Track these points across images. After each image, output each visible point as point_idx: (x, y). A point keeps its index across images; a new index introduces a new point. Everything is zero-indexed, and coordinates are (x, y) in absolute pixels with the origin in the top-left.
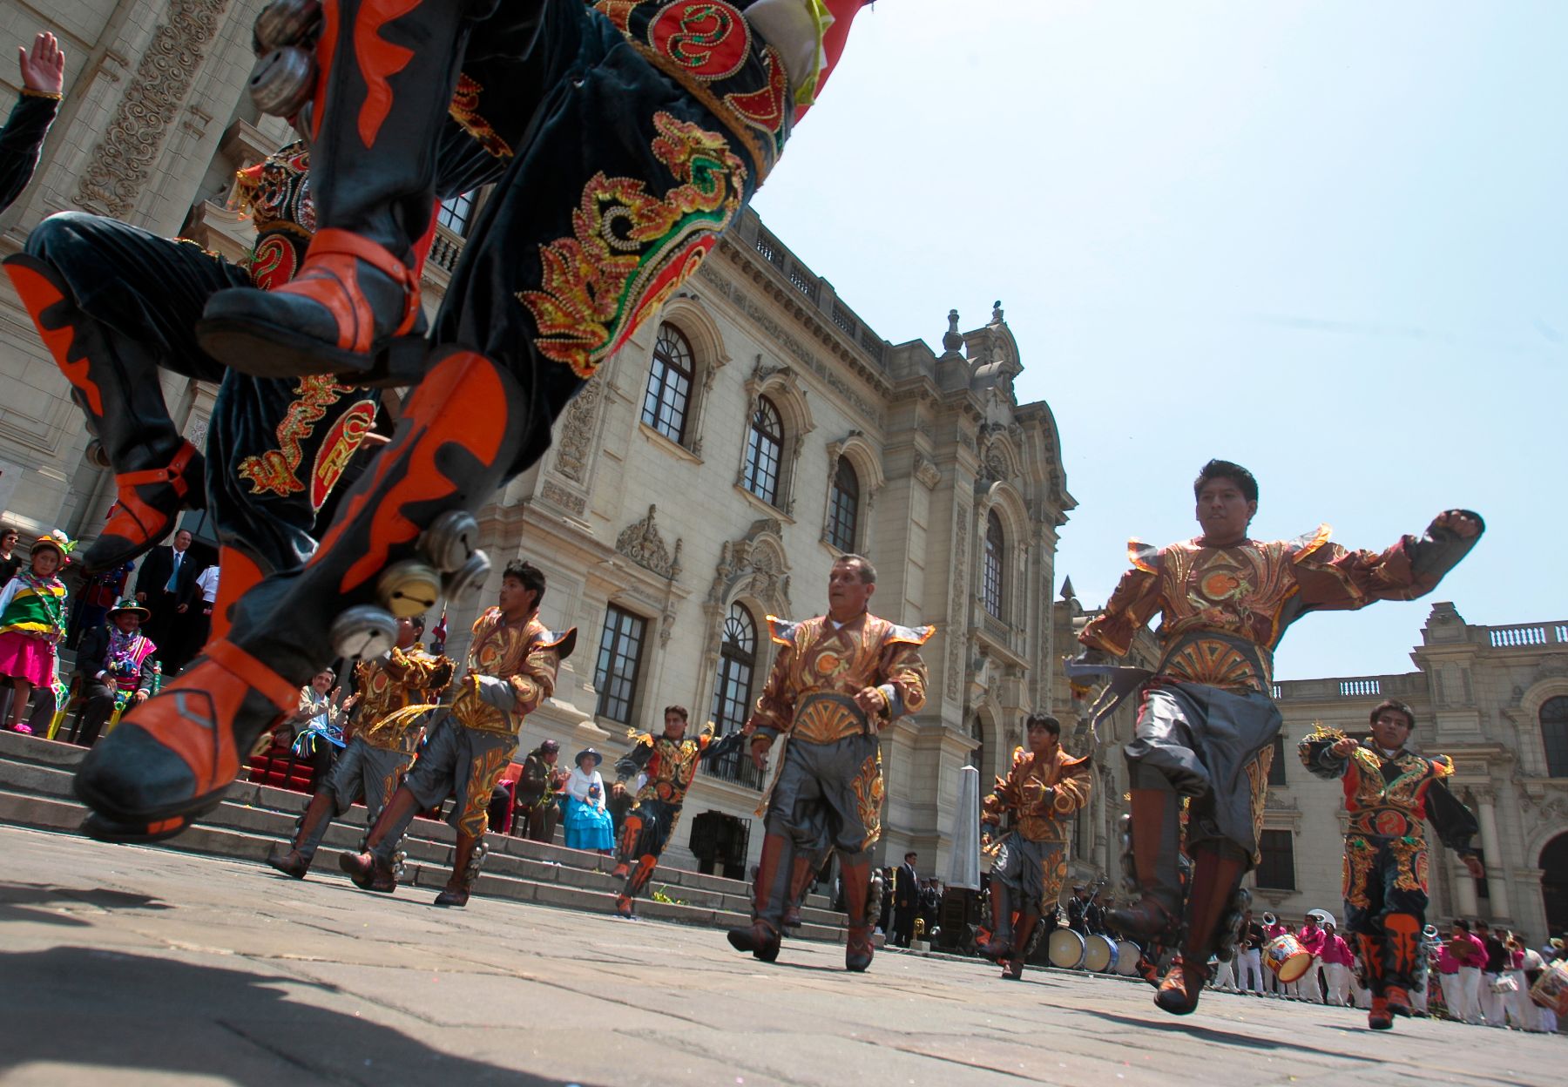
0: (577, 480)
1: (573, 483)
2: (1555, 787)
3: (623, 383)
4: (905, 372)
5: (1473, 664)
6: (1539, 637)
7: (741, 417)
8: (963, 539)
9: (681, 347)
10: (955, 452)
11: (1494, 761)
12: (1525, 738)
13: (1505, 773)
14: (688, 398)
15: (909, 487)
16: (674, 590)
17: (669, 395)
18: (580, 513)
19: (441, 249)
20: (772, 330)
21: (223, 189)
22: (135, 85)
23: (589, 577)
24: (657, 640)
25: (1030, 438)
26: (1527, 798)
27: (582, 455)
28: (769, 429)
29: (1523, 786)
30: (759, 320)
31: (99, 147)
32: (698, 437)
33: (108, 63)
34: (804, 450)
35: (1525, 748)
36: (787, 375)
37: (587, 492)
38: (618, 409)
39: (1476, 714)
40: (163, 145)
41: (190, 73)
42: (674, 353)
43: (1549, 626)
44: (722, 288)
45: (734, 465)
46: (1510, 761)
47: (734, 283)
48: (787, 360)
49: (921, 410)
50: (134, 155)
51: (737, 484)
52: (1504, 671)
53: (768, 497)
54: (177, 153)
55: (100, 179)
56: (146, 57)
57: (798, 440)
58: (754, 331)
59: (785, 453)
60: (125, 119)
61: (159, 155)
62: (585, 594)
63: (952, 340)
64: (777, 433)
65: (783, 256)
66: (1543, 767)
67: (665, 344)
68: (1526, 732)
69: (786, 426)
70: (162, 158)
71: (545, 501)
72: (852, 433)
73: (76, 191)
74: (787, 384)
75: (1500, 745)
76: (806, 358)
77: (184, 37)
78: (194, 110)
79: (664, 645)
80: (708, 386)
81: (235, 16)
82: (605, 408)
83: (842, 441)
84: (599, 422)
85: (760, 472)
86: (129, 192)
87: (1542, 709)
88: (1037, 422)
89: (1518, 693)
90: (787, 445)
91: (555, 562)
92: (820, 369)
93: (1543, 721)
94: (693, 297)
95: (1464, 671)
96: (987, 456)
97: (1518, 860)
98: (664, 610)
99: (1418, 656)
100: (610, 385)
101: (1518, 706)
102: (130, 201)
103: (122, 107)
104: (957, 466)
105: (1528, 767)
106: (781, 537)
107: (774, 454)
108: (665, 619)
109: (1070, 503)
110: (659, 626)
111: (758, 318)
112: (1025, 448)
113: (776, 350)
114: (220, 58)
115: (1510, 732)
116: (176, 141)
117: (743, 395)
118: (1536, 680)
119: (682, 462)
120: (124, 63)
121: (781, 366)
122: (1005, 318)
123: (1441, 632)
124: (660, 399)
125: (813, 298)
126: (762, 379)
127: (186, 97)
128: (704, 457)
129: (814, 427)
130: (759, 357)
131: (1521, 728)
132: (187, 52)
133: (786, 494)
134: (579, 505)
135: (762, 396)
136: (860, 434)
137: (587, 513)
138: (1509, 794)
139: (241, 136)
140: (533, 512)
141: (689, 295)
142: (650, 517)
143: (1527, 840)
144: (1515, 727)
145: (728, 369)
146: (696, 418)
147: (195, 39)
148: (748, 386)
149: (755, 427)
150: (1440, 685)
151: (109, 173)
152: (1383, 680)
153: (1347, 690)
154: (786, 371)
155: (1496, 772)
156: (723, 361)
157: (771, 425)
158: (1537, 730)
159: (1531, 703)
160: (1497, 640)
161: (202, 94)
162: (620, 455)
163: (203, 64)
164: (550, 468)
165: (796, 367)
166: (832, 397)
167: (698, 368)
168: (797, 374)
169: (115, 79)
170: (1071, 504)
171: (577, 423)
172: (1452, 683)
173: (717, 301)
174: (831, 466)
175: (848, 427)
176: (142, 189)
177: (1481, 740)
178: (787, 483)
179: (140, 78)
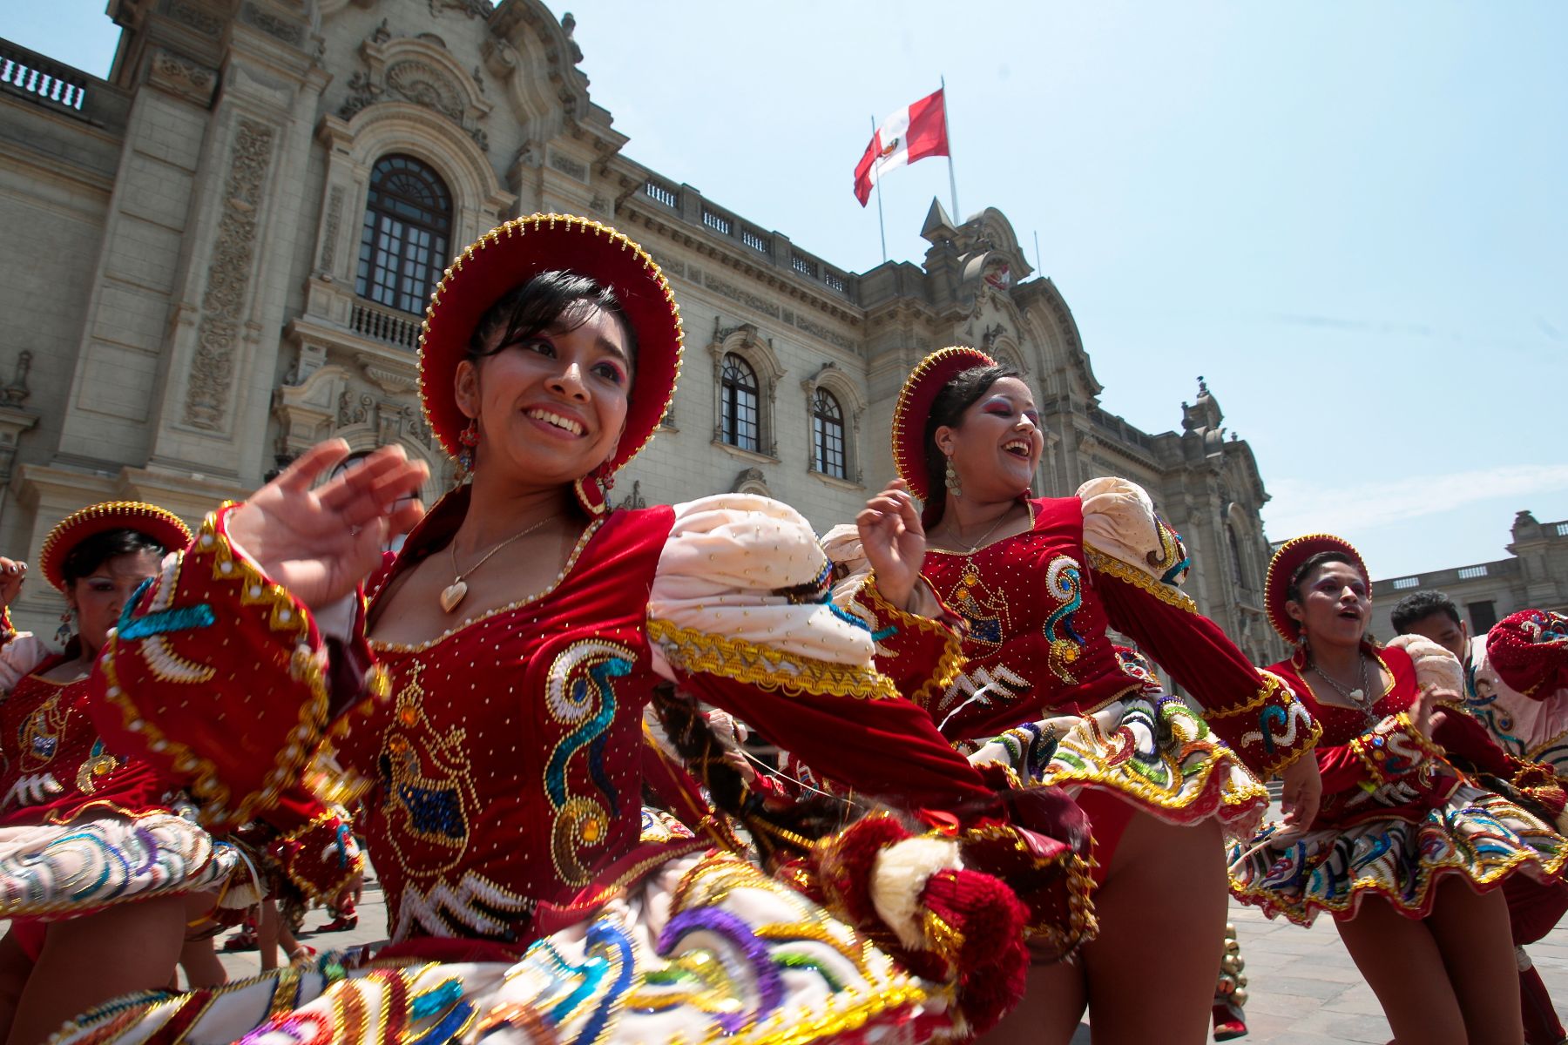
20: (732, 293)
22: (206, 320)
28: (741, 382)
30: (714, 287)
31: (193, 375)
33: (183, 312)
34: (778, 393)
36: (748, 330)
40: (235, 357)
41: (241, 296)
45: (709, 425)
48: (748, 316)
50: (218, 374)
51: (714, 441)
53: (751, 444)
55: (197, 399)
56: (207, 296)
57: (771, 387)
58: (709, 299)
59: (761, 400)
61: (235, 366)
64: (751, 384)
69: (759, 376)
70: (237, 367)
72: (825, 366)
74: (750, 337)
76: (770, 310)
77: (230, 268)
78: (248, 325)
83: (813, 377)
85: (738, 423)
86: (220, 402)
90: (762, 392)
92: (788, 318)
102: (222, 408)
106: (764, 482)
107: (752, 403)
113: (734, 309)
116: (242, 351)
117: (709, 361)
120: (193, 309)
121: (740, 322)
126: (723, 340)
127: (242, 316)
128: (678, 427)
129: (784, 372)
130: (717, 321)
132: (235, 280)
133: (768, 438)
135: (729, 354)
136: (831, 365)
142: (636, 492)
147: (239, 268)
148: (711, 351)
149: (727, 385)
151: (204, 393)
154: (746, 327)
157: (744, 377)
161: (251, 309)
163: (248, 284)
165: (757, 321)
168: (757, 327)
169: (191, 323)
174: (809, 400)
175: (820, 360)
176: (228, 396)
178: (768, 427)
179: (207, 313)
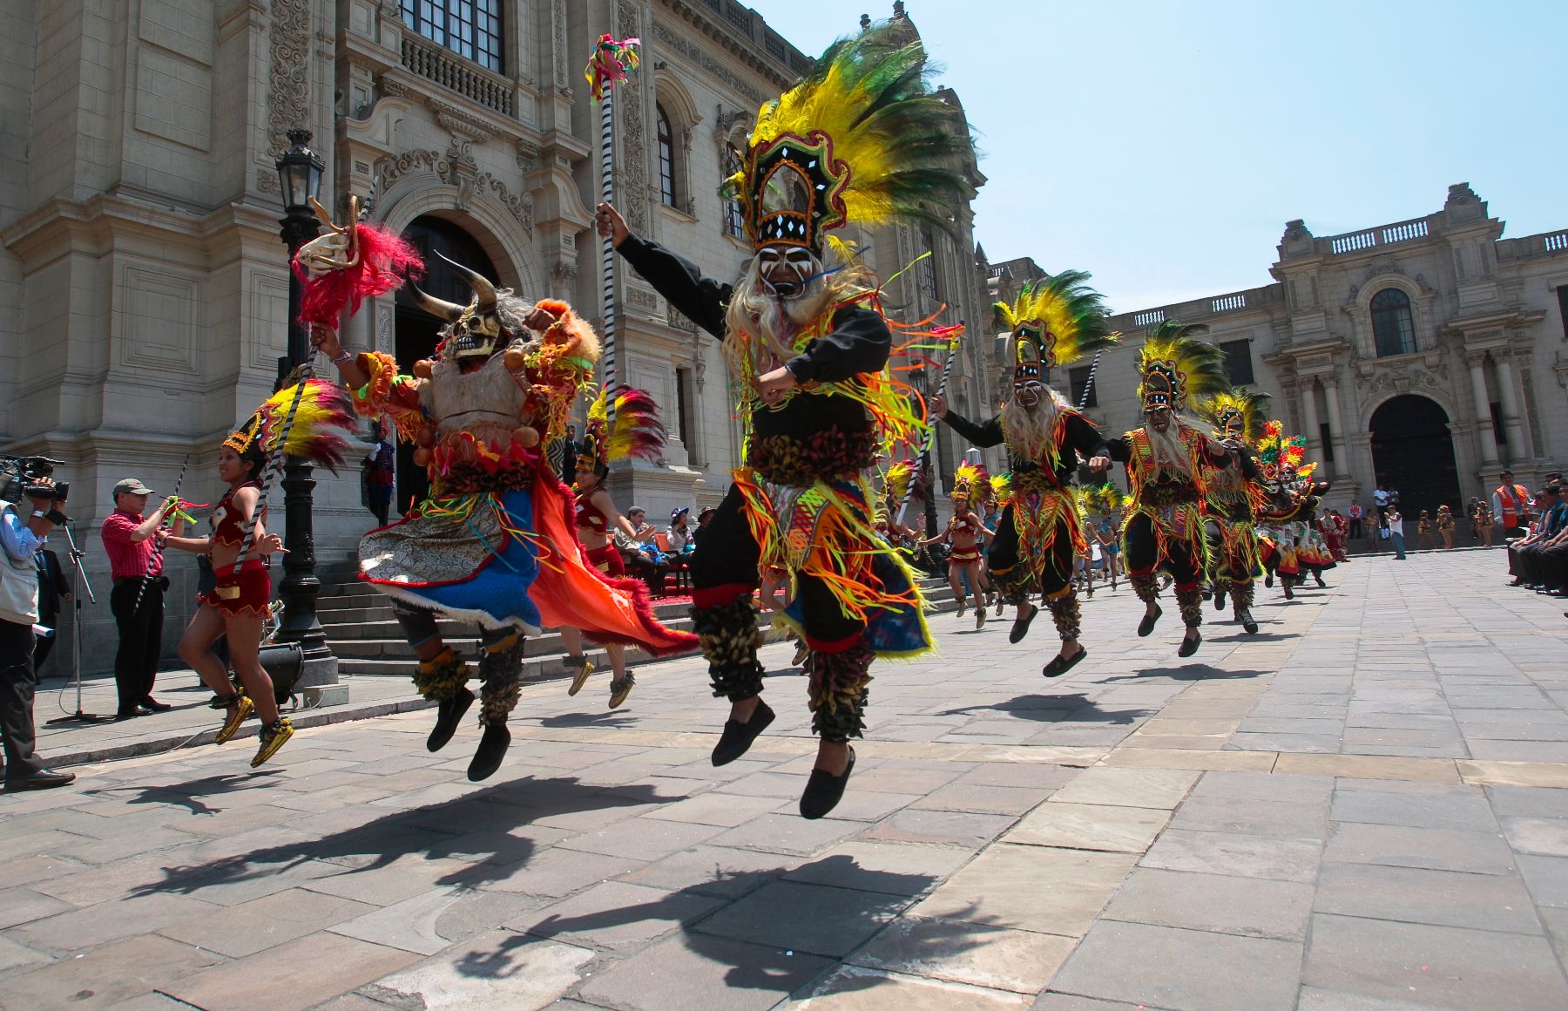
2: (1381, 365)
5: (1319, 271)
6: (1368, 241)
7: (717, 170)
8: (905, 237)
11: (1336, 351)
12: (1359, 328)
13: (1343, 360)
14: (671, 161)
16: (700, 341)
18: (654, 307)
19: (494, 94)
20: (725, 75)
21: (346, 97)
22: (276, 29)
24: (695, 387)
26: (1361, 377)
29: (1358, 368)
30: (712, 69)
32: (690, 198)
33: (254, 15)
35: (1359, 336)
36: (746, 119)
39: (1323, 314)
40: (308, 77)
43: (1378, 231)
44: (680, 46)
45: (720, 217)
46: (1348, 348)
47: (688, 39)
48: (740, 102)
52: (1343, 273)
54: (318, 82)
55: (277, 125)
58: (711, 83)
60: (279, 64)
61: (308, 88)
66: (1373, 350)
68: (1362, 323)
71: (630, 304)
73: (268, 145)
75: (1341, 338)
76: (752, 94)
78: (319, 36)
79: (700, 390)
80: (689, 149)
87: (1372, 301)
89: (1354, 291)
93: (1373, 311)
94: (664, 66)
95: (1313, 279)
97: (1354, 428)
98: (695, 359)
99: (1276, 271)
101: (1355, 303)
103: (272, 52)
105: (1361, 352)
108: (698, 368)
109: (981, 181)
110: (694, 375)
111: (712, 68)
115: (1349, 324)
116: (315, 71)
118: (1368, 278)
119: (682, 225)
121: (737, 109)
122: (906, 9)
123: (1294, 247)
125: (747, 29)
127: (310, 26)
128: (698, 216)
130: (719, 106)
131: (1356, 320)
135: (727, 143)
138: (1347, 376)
139: (344, 42)
141: (658, 65)
143: (1360, 411)
144: (1352, 320)
145: (700, 127)
146: (684, 180)
150: (1294, 294)
151: (285, 119)
152: (1247, 294)
153: (1218, 307)
154: (743, 115)
155: (1338, 360)
156: (696, 119)
158: (1369, 320)
159: (1364, 299)
160: (1338, 248)
161: (320, 20)
165: (749, 109)
167: (675, 130)
169: (262, 28)
172: (1303, 290)
173: (679, 62)
177: (1326, 336)
179: (276, 20)
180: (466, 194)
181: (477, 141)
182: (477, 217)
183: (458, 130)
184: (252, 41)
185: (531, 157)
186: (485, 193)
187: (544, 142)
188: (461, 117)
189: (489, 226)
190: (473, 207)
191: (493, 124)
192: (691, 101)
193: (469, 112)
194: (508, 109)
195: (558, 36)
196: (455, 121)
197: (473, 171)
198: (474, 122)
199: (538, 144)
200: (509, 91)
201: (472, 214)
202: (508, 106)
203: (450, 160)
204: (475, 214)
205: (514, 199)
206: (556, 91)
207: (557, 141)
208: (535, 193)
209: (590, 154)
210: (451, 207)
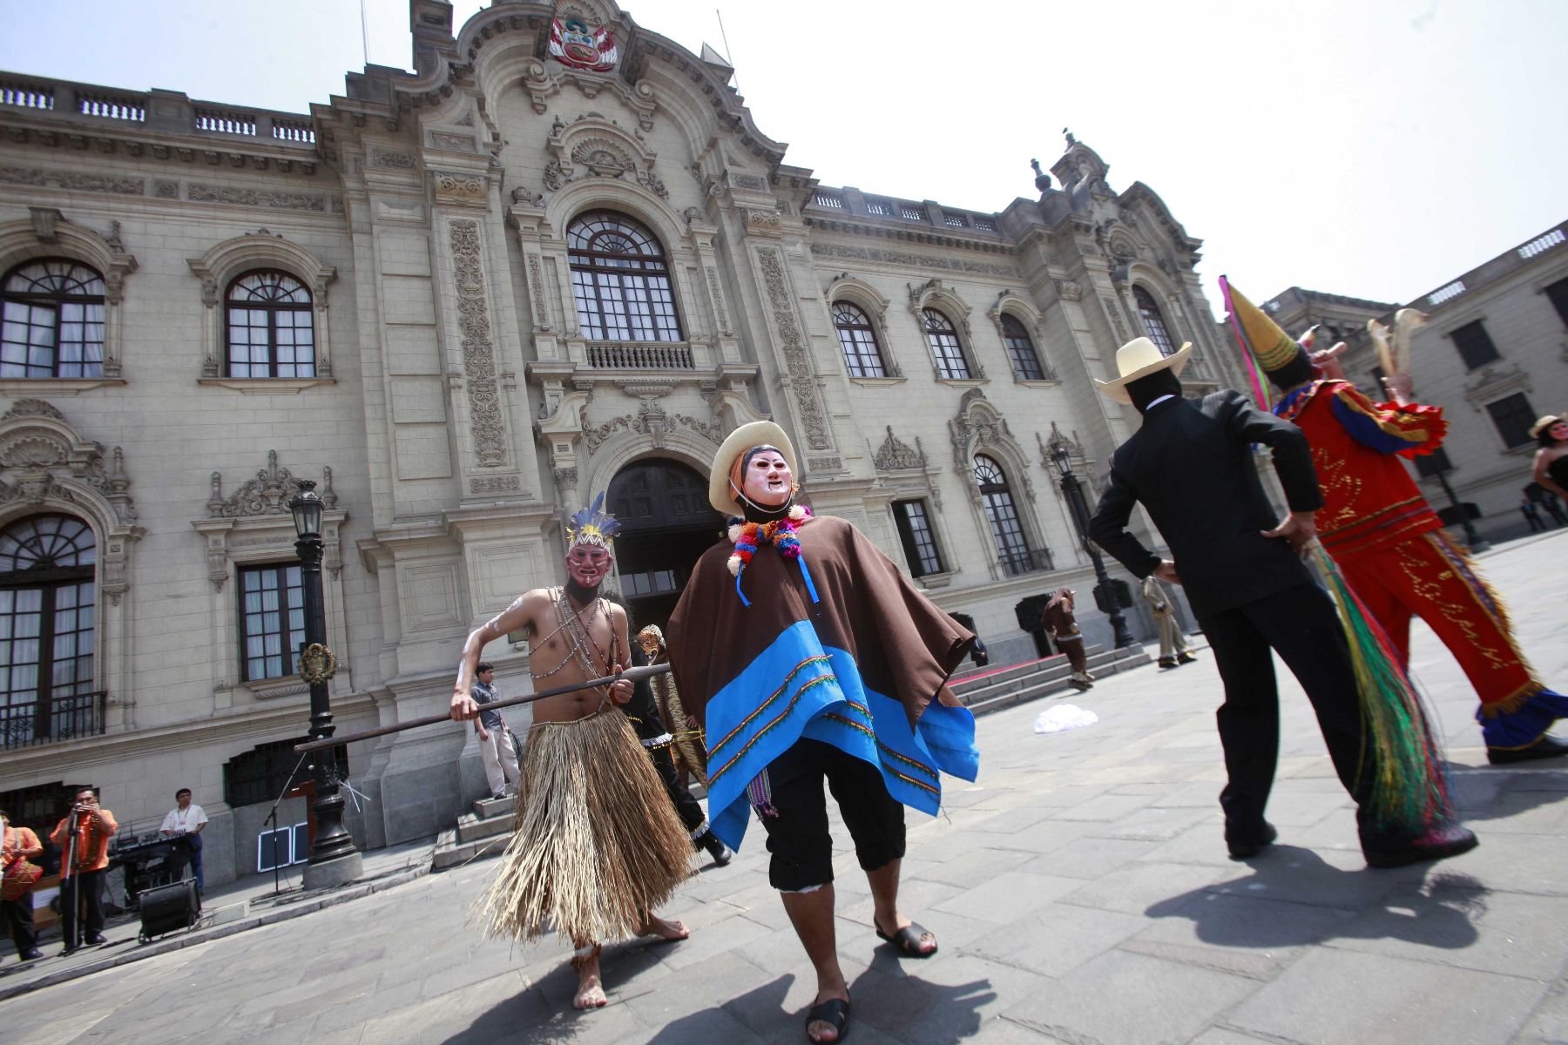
0: (828, 447)
1: (825, 451)
3: (824, 368)
4: (1018, 227)
7: (917, 334)
8: (1120, 322)
9: (854, 311)
10: (1083, 264)
14: (876, 342)
15: (1060, 309)
16: (929, 472)
17: (862, 348)
18: (840, 467)
19: (673, 356)
20: (908, 260)
21: (542, 405)
22: (471, 383)
23: (866, 502)
24: (935, 510)
25: (1140, 215)
27: (822, 430)
28: (941, 328)
30: (895, 260)
31: (474, 429)
33: (452, 380)
34: (972, 328)
36: (934, 285)
37: (838, 451)
38: (830, 385)
40: (500, 405)
41: (490, 357)
42: (851, 319)
44: (859, 255)
45: (929, 369)
47: (866, 247)
48: (930, 275)
49: (1043, 249)
50: (491, 422)
51: (938, 378)
53: (964, 373)
54: (509, 406)
55: (483, 446)
56: (466, 364)
57: (965, 324)
58: (896, 270)
59: (960, 337)
60: (476, 405)
61: (502, 412)
62: (868, 512)
63: (1043, 183)
64: (948, 327)
65: (890, 205)
67: (842, 316)
69: (951, 318)
70: (504, 413)
71: (814, 472)
72: (1001, 295)
73: (477, 460)
74: (937, 291)
76: (940, 264)
77: (477, 339)
78: (504, 376)
79: (940, 510)
80: (884, 327)
81: (493, 307)
82: (822, 393)
83: (996, 306)
84: (823, 405)
85: (949, 360)
86: (500, 443)
88: (1140, 200)
90: (958, 332)
91: (840, 506)
92: (956, 265)
94: (843, 276)
96: (1111, 249)
98: (930, 488)
100: (817, 376)
102: (503, 447)
103: (471, 400)
104: (1090, 273)
106: (985, 397)
107: (953, 342)
108: (933, 494)
109: (1195, 244)
110: (931, 500)
111: (895, 259)
112: (1140, 224)
113: (918, 273)
114: (500, 338)
116: (506, 399)
117: (912, 318)
119: (893, 387)
120: (458, 375)
121: (926, 281)
122: (1077, 138)
124: (857, 354)
125: (925, 218)
126: (918, 299)
127: (496, 371)
128: (906, 376)
129: (970, 308)
130: (908, 285)
132: (482, 346)
133: (975, 364)
134: (837, 462)
135: (925, 309)
136: (1007, 292)
137: (844, 465)
139: (534, 371)
140: (810, 485)
141: (840, 276)
142: (890, 435)
145: (891, 307)
146: (888, 353)
147: (482, 336)
148: (911, 310)
149: (930, 332)
151: (486, 440)
154: (931, 284)
156: (885, 304)
157: (941, 324)
161: (503, 364)
162: (848, 412)
163: (493, 347)
164: (807, 450)
165: (938, 276)
166: (973, 279)
167: (872, 318)
168: (940, 281)
169: (460, 387)
170: (1197, 243)
171: (809, 413)
173: (861, 267)
174: (997, 326)
175: (996, 292)
176: (504, 437)
178: (972, 356)
179: (470, 378)
180: (659, 436)
181: (662, 395)
182: (673, 449)
183: (643, 394)
184: (453, 398)
185: (713, 390)
186: (678, 429)
187: (718, 375)
188: (643, 383)
189: (685, 452)
190: (668, 443)
191: (671, 379)
192: (876, 292)
193: (648, 378)
194: (688, 362)
195: (716, 296)
196: (638, 388)
197: (662, 417)
198: (654, 383)
199: (715, 379)
200: (686, 350)
201: (668, 448)
202: (686, 360)
203: (642, 417)
204: (671, 447)
205: (703, 426)
206: (720, 336)
207: (725, 372)
208: (720, 414)
209: (759, 371)
210: (650, 449)
